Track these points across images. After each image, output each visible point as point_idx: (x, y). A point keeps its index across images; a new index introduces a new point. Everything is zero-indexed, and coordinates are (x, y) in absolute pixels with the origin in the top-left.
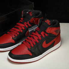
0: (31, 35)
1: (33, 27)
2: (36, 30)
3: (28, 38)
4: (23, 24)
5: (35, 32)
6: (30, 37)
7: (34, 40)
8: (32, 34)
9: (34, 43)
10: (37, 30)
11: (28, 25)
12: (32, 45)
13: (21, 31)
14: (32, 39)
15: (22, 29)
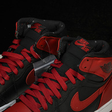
0: (41, 80)
1: (44, 61)
2: (53, 67)
3: (34, 86)
4: (20, 54)
5: (49, 71)
6: (38, 84)
7: (50, 91)
8: (44, 77)
9: (50, 99)
10: (55, 66)
11: (31, 55)
12: (45, 105)
13: (15, 71)
14: (44, 90)
15: (17, 66)
